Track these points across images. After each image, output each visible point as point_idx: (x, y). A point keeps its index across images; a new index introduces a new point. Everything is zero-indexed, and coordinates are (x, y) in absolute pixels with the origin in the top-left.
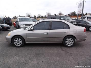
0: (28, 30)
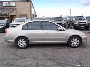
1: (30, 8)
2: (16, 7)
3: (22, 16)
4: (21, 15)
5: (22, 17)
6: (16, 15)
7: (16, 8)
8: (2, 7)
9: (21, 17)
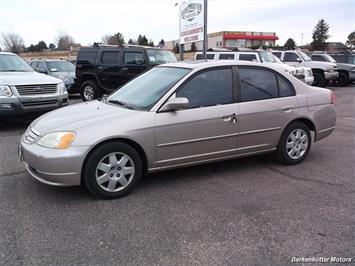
0: (157, 112)
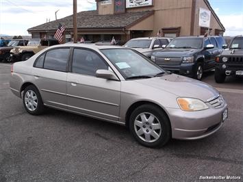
1: (191, 9)
2: (155, 9)
3: (166, 31)
4: (163, 29)
5: (166, 35)
6: (152, 31)
7: (154, 11)
8: (123, 11)
9: (164, 36)
